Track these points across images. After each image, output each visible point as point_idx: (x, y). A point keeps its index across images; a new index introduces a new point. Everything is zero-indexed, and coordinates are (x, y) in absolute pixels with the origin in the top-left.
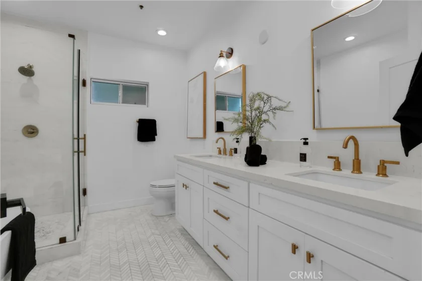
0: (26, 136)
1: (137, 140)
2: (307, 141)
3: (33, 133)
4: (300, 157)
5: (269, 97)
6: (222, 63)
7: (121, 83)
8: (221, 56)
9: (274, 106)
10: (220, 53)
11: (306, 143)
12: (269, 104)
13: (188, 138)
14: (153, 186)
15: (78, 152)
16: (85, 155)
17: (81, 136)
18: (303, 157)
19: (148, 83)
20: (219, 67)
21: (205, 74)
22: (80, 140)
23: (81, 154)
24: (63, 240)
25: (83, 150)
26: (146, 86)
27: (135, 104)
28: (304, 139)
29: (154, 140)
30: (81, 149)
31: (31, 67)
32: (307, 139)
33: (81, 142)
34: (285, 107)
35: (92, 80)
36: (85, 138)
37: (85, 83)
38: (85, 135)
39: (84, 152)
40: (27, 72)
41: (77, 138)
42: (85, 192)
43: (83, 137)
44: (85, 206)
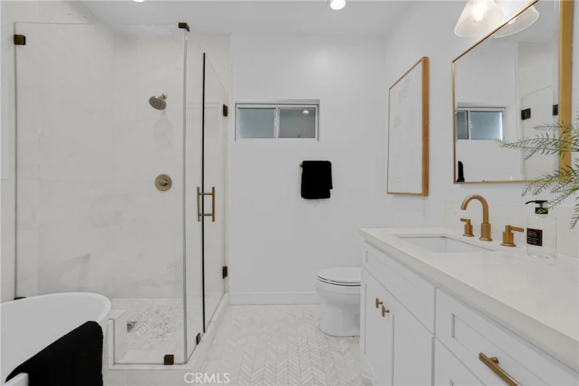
0: (159, 189)
1: (300, 196)
3: (166, 184)
7: (277, 107)
14: (324, 280)
15: (202, 215)
16: (213, 220)
17: (208, 189)
19: (319, 100)
21: (425, 61)
22: (205, 196)
23: (208, 219)
24: (169, 360)
25: (211, 212)
26: (316, 106)
27: (299, 137)
29: (327, 195)
30: (208, 210)
31: (164, 97)
33: (208, 199)
35: (238, 106)
36: (213, 194)
37: (225, 111)
38: (213, 188)
39: (213, 215)
40: (158, 103)
41: (201, 194)
42: (225, 272)
43: (211, 191)
44: (225, 292)
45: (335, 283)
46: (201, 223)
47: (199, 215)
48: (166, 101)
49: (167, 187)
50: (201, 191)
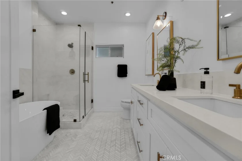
0: (71, 74)
1: (117, 76)
2: (208, 70)
3: (73, 72)
4: (201, 85)
5: (183, 39)
6: (159, 23)
7: (110, 46)
8: (158, 19)
9: (187, 46)
10: (157, 17)
11: (207, 73)
12: (183, 45)
13: (146, 75)
14: (123, 102)
15: (85, 81)
18: (203, 85)
19: (124, 45)
20: (157, 27)
21: (153, 34)
24: (75, 121)
25: (87, 80)
27: (117, 57)
28: (205, 69)
29: (126, 76)
30: (86, 79)
32: (208, 69)
33: (86, 76)
34: (196, 46)
35: (97, 46)
36: (88, 74)
37: (92, 48)
38: (88, 73)
39: (88, 81)
40: (71, 46)
41: (84, 74)
42: (92, 101)
43: (87, 74)
44: (92, 108)
45: (126, 102)
46: (84, 83)
47: (84, 81)
48: (73, 45)
49: (73, 73)
50: (84, 73)
